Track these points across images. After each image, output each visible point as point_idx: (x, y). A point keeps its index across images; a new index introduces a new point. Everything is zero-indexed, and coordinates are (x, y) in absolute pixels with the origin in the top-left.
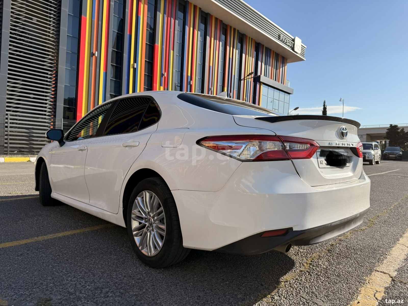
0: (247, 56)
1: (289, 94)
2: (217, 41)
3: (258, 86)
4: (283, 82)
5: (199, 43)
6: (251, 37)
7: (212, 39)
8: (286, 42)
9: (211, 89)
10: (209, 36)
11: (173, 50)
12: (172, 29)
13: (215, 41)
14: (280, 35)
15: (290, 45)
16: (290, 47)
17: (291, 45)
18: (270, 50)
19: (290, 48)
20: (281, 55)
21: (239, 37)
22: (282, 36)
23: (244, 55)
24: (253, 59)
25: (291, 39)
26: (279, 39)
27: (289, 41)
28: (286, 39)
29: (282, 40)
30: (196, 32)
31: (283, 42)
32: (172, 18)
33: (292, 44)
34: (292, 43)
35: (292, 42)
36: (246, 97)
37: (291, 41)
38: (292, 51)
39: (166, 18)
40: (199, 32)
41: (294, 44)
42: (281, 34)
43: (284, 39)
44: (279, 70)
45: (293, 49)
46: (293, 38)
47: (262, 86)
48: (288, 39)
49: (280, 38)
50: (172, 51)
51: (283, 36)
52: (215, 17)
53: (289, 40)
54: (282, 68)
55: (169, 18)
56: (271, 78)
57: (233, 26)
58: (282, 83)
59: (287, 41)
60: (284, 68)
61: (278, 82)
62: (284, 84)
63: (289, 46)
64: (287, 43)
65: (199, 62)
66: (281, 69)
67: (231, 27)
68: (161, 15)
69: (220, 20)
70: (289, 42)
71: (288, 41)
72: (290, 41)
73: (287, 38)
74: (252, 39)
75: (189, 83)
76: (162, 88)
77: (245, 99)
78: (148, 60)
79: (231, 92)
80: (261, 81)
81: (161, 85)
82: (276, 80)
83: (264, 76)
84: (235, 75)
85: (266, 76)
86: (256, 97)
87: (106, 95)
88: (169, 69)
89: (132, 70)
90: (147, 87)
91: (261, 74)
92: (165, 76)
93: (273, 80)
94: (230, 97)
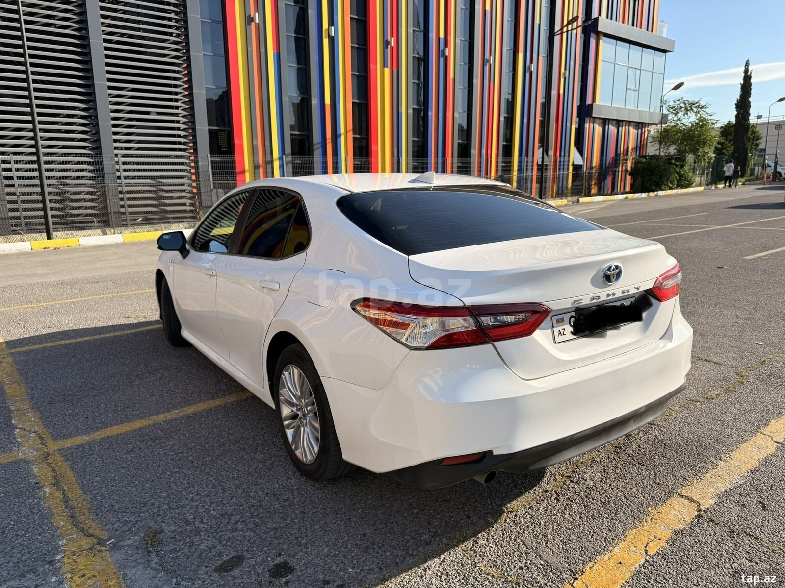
1: (664, 51)
3: (593, 42)
4: (650, 27)
9: (488, 61)
36: (565, 69)
47: (601, 42)
56: (623, 22)
58: (647, 30)
61: (638, 28)
62: (652, 31)
65: (461, 5)
75: (441, 54)
76: (387, 71)
77: (565, 74)
78: (357, 17)
79: (531, 62)
80: (599, 29)
81: (384, 65)
82: (633, 25)
83: (607, 17)
84: (540, 25)
85: (611, 19)
86: (589, 67)
87: (283, 99)
88: (400, 29)
89: (326, 42)
90: (357, 74)
91: (600, 14)
92: (393, 45)
93: (628, 24)
94: (531, 73)
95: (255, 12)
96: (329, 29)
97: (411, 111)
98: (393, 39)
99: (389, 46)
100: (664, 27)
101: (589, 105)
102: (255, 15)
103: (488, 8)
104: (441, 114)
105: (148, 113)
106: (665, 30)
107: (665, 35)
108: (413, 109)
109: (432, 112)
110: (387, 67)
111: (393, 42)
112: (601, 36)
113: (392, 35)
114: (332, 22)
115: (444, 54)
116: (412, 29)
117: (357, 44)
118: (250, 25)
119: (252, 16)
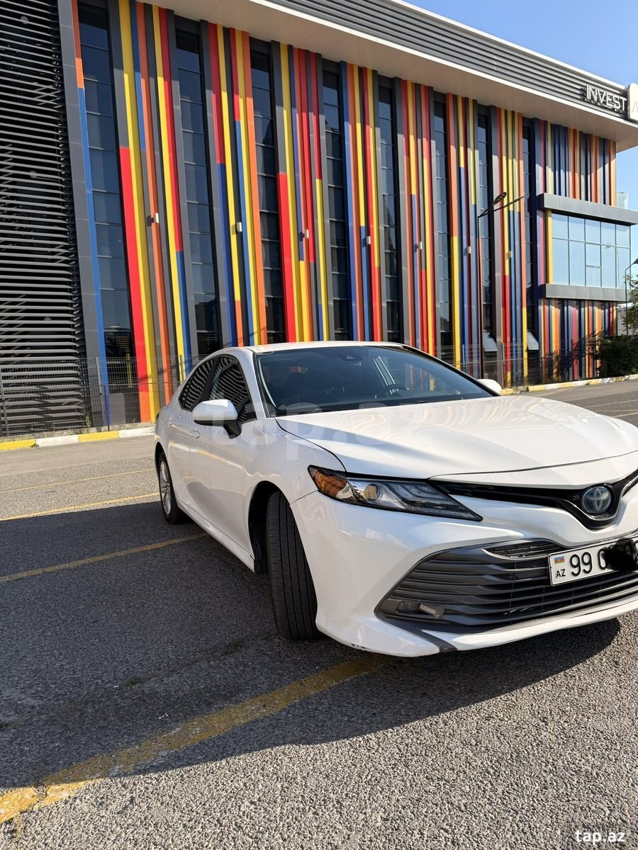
0: (504, 158)
1: (628, 224)
2: (424, 140)
3: (540, 220)
4: (607, 200)
5: (379, 149)
6: (510, 110)
7: (412, 138)
8: (604, 103)
9: (417, 247)
10: (402, 133)
11: (321, 177)
12: (313, 134)
13: (419, 140)
14: (586, 87)
15: (615, 106)
16: (618, 112)
17: (619, 108)
18: (566, 129)
19: (618, 115)
20: (596, 136)
21: (479, 115)
22: (589, 89)
23: (495, 159)
24: (521, 162)
25: (618, 92)
26: (583, 100)
27: (611, 97)
28: (602, 96)
29: (592, 98)
30: (370, 131)
31: (596, 105)
32: (310, 113)
33: (621, 104)
34: (621, 101)
35: (622, 98)
36: (510, 249)
37: (618, 97)
38: (622, 121)
39: (297, 116)
40: (378, 130)
41: (627, 104)
42: (588, 85)
43: (598, 96)
44: (593, 174)
45: (625, 116)
46: (623, 88)
47: (550, 219)
48: (608, 93)
49: (586, 97)
50: (318, 181)
51: (594, 90)
52: (412, 83)
53: (611, 94)
54: (602, 168)
55: (304, 115)
56: (575, 197)
57: (461, 93)
58: (605, 203)
59: (605, 98)
60: (607, 166)
61: (593, 202)
62: (610, 204)
63: (613, 110)
64: (608, 104)
65: (383, 191)
66: (600, 171)
67: (455, 97)
68: (285, 112)
69: (425, 87)
70: (612, 101)
71: (608, 99)
72: (615, 96)
73: (605, 92)
74: (513, 113)
75: (363, 243)
76: (303, 264)
77: (509, 255)
78: (267, 211)
79: (469, 244)
80: (545, 206)
81: (300, 258)
82: (587, 199)
83: (555, 193)
84: (475, 206)
85: (560, 194)
86: (538, 246)
87: (188, 298)
88: (315, 221)
89: (234, 238)
90: (270, 269)
91: (545, 191)
92: (308, 237)
93: (580, 199)
94: (469, 256)
95: (155, 212)
96: (236, 225)
97: (331, 304)
98: (308, 231)
99: (304, 239)
100: (625, 198)
101: (542, 285)
102: (155, 215)
103: (414, 192)
104: (366, 305)
105: (42, 318)
106: (626, 202)
107: (626, 208)
108: (334, 300)
109: (356, 303)
110: (303, 260)
111: (308, 234)
112: (549, 213)
113: (307, 227)
114: (239, 217)
115: (366, 243)
116: (329, 219)
117: (269, 238)
118: (151, 225)
119: (152, 217)
